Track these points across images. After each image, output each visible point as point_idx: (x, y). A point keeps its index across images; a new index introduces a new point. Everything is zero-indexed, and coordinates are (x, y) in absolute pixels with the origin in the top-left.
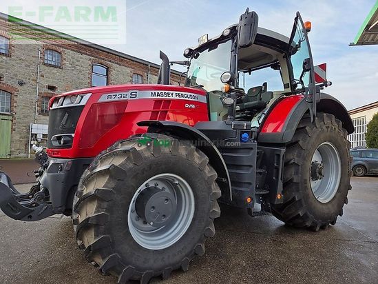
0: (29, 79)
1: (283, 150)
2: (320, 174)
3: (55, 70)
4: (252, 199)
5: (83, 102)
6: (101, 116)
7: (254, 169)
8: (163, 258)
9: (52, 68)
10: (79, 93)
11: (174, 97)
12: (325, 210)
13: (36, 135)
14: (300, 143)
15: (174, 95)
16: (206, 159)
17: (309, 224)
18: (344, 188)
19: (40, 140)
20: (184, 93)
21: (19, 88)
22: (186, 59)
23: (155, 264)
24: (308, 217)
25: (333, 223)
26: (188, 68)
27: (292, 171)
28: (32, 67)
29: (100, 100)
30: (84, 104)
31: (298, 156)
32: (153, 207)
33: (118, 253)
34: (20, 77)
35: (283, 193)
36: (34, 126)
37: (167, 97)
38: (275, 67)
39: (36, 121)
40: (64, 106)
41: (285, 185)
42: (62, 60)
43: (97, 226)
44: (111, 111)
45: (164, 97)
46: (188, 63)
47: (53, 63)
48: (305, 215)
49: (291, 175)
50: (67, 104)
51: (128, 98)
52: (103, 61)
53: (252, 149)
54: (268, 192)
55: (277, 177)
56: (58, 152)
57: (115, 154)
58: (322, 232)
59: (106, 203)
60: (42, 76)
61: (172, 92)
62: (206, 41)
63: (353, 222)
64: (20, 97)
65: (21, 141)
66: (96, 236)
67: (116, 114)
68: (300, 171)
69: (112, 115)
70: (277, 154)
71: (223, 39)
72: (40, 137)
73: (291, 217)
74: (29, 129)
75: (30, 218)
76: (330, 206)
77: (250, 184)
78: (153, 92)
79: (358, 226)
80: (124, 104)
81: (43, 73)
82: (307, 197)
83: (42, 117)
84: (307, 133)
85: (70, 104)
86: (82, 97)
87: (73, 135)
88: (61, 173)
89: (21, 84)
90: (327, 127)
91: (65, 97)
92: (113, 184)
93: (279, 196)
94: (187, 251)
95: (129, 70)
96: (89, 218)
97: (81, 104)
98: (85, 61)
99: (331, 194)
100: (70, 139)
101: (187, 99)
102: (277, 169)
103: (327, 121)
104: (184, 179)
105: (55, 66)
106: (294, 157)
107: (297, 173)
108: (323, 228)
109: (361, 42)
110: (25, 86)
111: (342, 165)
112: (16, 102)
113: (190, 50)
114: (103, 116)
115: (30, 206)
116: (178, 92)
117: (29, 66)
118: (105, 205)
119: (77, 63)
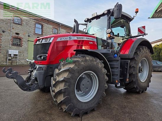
0: (7, 30)
1: (129, 61)
2: (141, 71)
3: (19, 26)
4: (118, 81)
5: (51, 41)
6: (57, 47)
7: (119, 69)
8: (88, 105)
9: (17, 25)
10: (49, 37)
11: (85, 39)
12: (143, 85)
13: (11, 54)
14: (136, 58)
15: (85, 38)
16: (103, 65)
17: (138, 91)
18: (150, 76)
19: (12, 57)
20: (89, 37)
21: (3, 33)
22: (86, 23)
23: (85, 107)
24: (138, 88)
25: (146, 90)
26: (87, 27)
27: (132, 69)
28: (8, 24)
29: (57, 40)
30: (51, 42)
31: (135, 64)
32: (83, 85)
33: (72, 103)
34: (3, 29)
35: (129, 78)
36: (10, 51)
37: (83, 39)
38: (122, 27)
39: (10, 48)
40: (42, 43)
41: (130, 75)
42: (22, 21)
43: (64, 92)
44: (61, 45)
45: (81, 39)
46: (86, 25)
47: (17, 23)
48: (137, 87)
49: (132, 71)
50: (44, 42)
51: (68, 39)
52: (40, 22)
53: (118, 61)
54: (123, 78)
55: (127, 72)
56: (40, 62)
57: (70, 63)
58: (142, 94)
59: (68, 83)
60: (13, 28)
61: (84, 37)
62: (96, 15)
63: (153, 90)
64: (3, 38)
65: (4, 57)
66: (64, 97)
67: (63, 46)
68: (135, 70)
69: (61, 47)
70: (126, 63)
71: (103, 15)
72: (12, 55)
73: (131, 88)
74: (7, 52)
75: (30, 90)
76: (145, 83)
77: (117, 75)
78: (77, 37)
79: (155, 91)
80: (66, 42)
81: (13, 27)
82: (138, 80)
83: (13, 47)
84: (138, 54)
85: (45, 42)
86: (50, 39)
87: (47, 55)
88: (42, 71)
89: (4, 32)
90: (145, 52)
91: (43, 39)
92: (70, 75)
93: (127, 80)
94: (96, 102)
95: (51, 26)
96: (62, 89)
97: (50, 42)
98: (32, 22)
99: (145, 79)
100: (46, 57)
101: (90, 40)
102: (127, 69)
103: (145, 49)
104: (95, 73)
105: (19, 24)
106: (133, 64)
107: (134, 70)
108: (142, 92)
109: (153, 17)
110: (5, 33)
111: (149, 67)
112: (1, 40)
113: (88, 19)
114: (58, 47)
115: (30, 85)
116: (87, 37)
117: (7, 24)
118: (68, 84)
119: (29, 23)
